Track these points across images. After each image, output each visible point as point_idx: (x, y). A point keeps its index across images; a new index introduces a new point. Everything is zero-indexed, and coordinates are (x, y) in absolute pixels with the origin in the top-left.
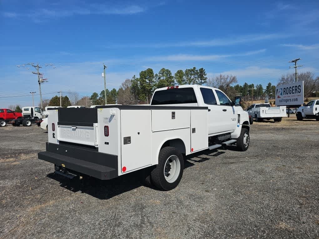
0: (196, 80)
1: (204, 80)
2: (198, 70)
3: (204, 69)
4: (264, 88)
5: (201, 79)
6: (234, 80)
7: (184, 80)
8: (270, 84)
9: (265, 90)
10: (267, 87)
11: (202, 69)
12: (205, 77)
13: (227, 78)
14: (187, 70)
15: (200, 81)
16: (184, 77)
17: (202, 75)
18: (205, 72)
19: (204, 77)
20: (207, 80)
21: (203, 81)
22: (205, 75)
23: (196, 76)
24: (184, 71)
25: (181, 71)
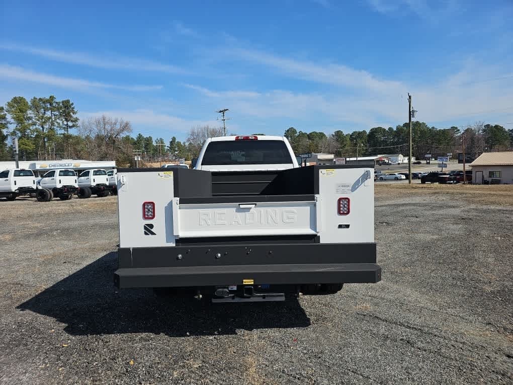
0: (58, 121)
1: (72, 121)
2: (60, 103)
3: (70, 103)
4: (167, 144)
5: (67, 120)
6: (126, 127)
7: (30, 118)
8: (174, 139)
9: (168, 147)
10: (171, 143)
11: (68, 101)
12: (74, 116)
13: (115, 124)
14: (35, 98)
15: (65, 123)
16: (29, 112)
17: (69, 113)
18: (73, 108)
19: (71, 117)
20: (79, 123)
21: (70, 124)
22: (73, 113)
23: (57, 113)
24: (29, 100)
25: (21, 99)
